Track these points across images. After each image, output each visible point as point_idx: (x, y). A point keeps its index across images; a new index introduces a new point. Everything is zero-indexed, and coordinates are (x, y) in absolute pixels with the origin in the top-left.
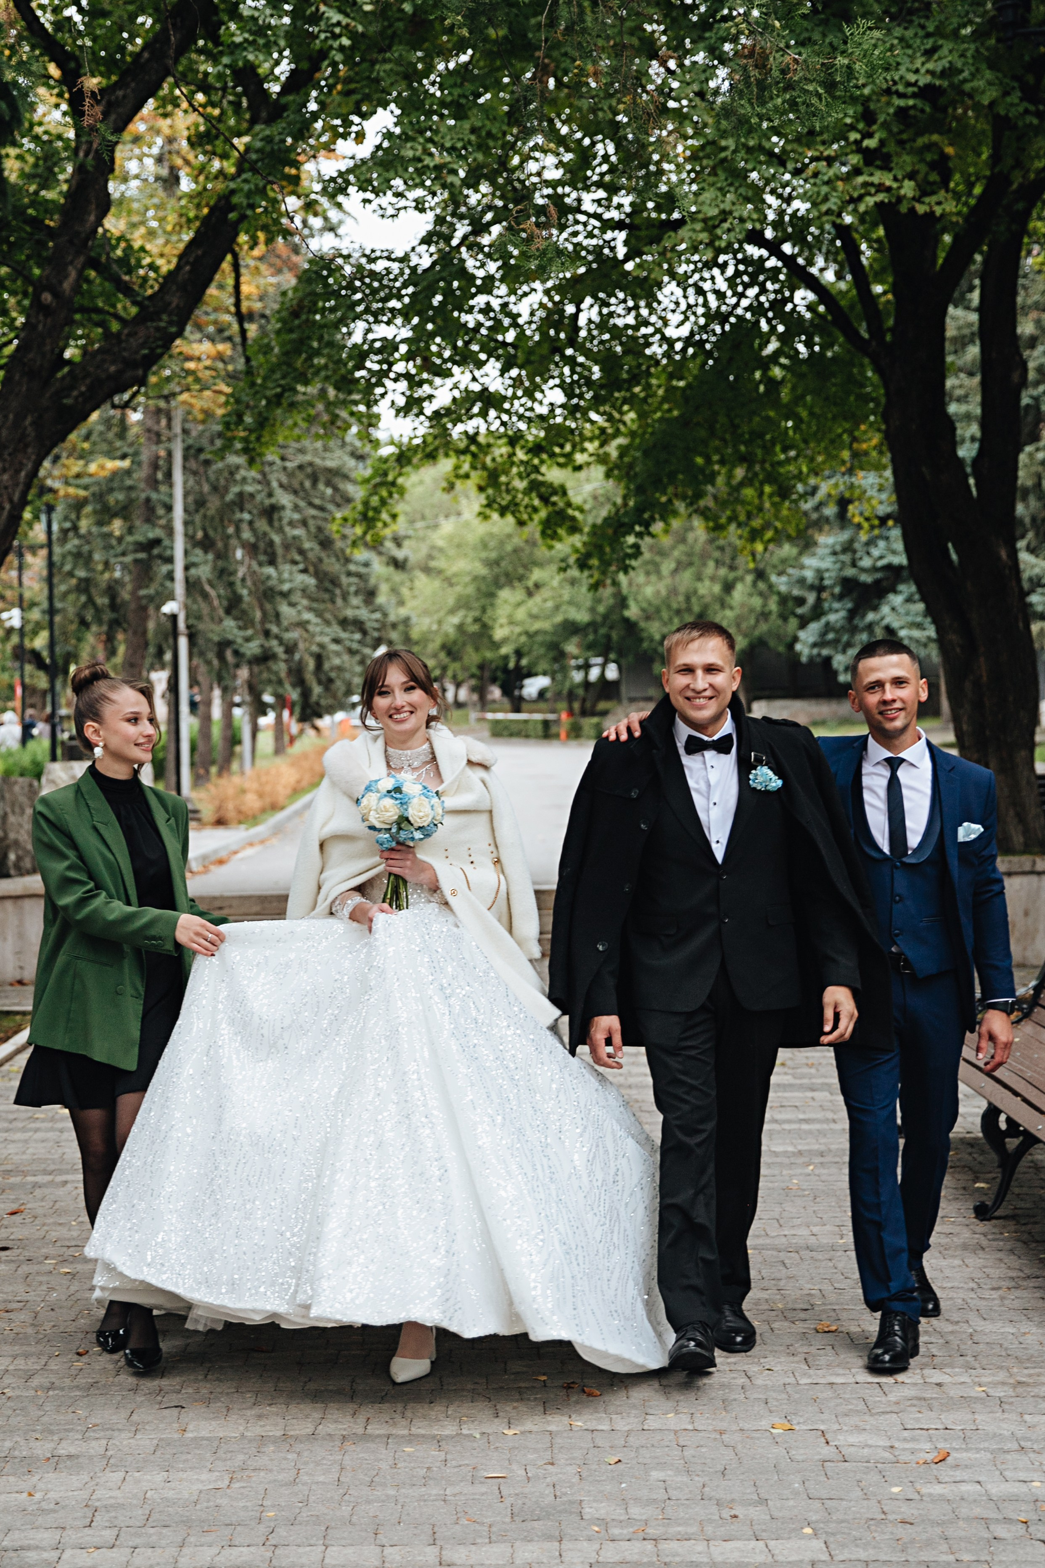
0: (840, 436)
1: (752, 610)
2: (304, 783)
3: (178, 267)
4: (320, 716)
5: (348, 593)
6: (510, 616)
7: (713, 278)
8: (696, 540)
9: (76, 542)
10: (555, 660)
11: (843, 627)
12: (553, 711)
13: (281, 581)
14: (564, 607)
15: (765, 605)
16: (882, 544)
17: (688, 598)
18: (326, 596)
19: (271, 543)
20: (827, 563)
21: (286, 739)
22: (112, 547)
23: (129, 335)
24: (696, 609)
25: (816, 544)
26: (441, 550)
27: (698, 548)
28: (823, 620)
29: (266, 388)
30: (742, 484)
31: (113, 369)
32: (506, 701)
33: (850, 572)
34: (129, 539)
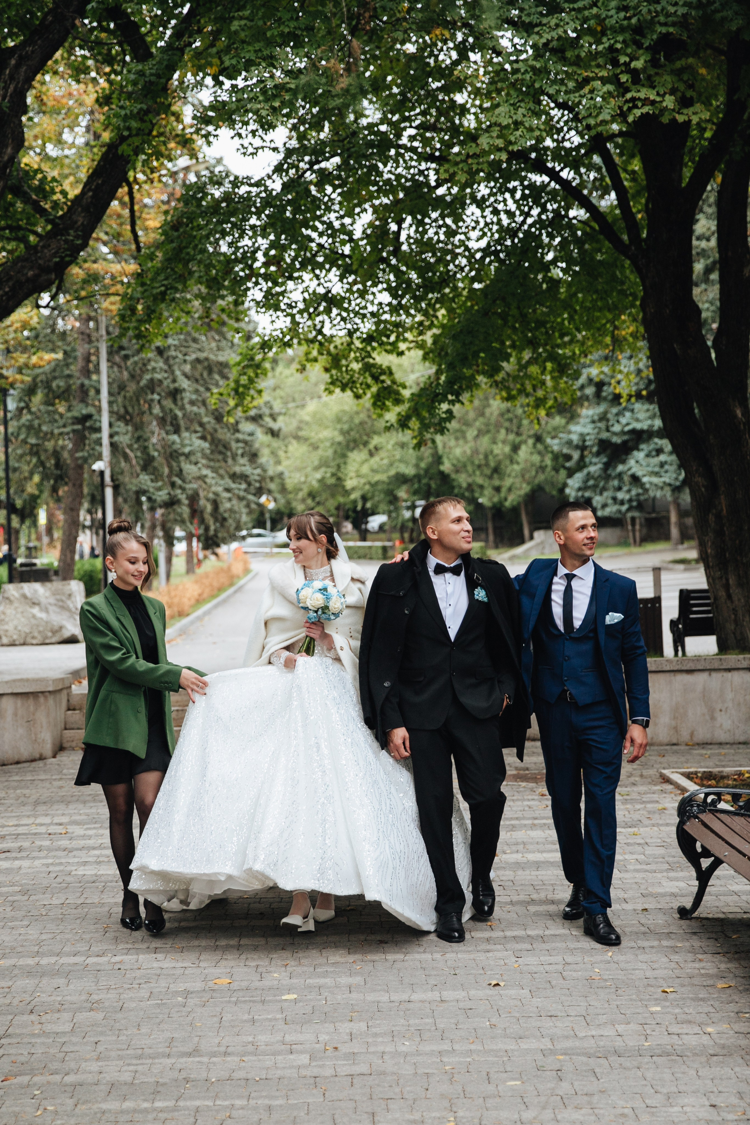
0: (605, 325)
1: (533, 465)
2: (205, 595)
3: (83, 193)
4: (218, 546)
5: (237, 455)
6: (357, 471)
7: (505, 201)
8: (491, 414)
9: (29, 417)
10: (391, 502)
11: (599, 476)
12: (389, 540)
13: (183, 446)
14: (396, 464)
15: (542, 461)
16: (628, 414)
17: (486, 457)
18: (220, 457)
19: (175, 417)
20: (588, 429)
21: (195, 561)
22: (56, 421)
23: (43, 247)
24: (492, 464)
25: (579, 416)
26: (307, 423)
27: (493, 419)
28: (585, 471)
29: (153, 288)
30: (529, 363)
31: (31, 273)
32: (355, 532)
33: (605, 435)
34: (69, 415)
